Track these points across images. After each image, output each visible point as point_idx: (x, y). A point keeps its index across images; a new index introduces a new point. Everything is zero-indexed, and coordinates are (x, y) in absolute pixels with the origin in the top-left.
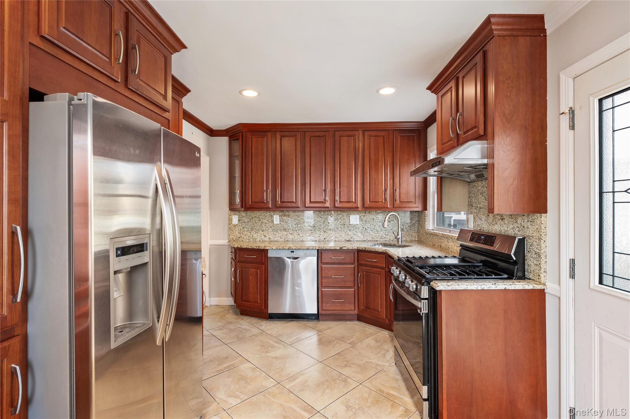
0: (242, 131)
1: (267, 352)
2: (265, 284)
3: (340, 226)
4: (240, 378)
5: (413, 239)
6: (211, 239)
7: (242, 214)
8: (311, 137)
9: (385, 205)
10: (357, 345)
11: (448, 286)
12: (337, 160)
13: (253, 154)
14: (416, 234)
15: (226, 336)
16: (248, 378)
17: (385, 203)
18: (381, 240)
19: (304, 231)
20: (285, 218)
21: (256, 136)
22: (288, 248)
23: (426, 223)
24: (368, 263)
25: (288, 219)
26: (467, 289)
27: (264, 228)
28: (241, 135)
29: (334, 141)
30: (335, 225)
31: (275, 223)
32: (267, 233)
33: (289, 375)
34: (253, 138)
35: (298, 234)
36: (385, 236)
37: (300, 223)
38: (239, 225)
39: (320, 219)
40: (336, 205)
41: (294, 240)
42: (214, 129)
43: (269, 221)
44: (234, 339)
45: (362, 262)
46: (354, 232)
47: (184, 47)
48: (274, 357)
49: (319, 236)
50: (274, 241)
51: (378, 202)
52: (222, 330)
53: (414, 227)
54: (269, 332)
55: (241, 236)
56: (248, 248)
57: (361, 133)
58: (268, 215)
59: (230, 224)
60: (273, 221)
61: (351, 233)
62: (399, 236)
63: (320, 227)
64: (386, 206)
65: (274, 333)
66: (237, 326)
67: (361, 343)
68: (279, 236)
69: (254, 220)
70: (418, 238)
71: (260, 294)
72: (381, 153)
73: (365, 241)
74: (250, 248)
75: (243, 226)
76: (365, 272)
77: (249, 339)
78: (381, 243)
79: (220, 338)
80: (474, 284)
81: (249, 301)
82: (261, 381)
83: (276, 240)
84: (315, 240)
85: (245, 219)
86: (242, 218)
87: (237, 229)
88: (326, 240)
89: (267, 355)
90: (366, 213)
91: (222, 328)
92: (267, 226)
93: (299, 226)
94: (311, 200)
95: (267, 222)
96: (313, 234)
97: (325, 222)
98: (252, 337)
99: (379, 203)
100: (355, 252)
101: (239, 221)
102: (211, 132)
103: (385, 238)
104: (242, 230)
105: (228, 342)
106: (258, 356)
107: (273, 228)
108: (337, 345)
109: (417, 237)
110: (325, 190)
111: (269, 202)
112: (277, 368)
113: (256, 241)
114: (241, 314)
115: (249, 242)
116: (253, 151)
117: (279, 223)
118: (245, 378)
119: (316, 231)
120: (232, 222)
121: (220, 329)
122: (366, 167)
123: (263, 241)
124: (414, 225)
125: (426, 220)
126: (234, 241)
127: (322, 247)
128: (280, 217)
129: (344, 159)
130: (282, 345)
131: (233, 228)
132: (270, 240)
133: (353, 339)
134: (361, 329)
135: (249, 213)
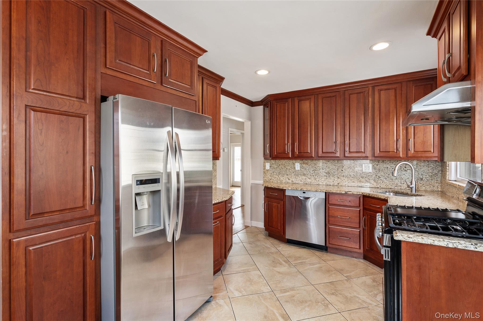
0: (269, 100)
1: (274, 267)
2: (284, 215)
3: (353, 173)
4: (248, 280)
5: (435, 189)
6: (252, 180)
7: (272, 162)
8: (323, 98)
9: (397, 154)
10: (353, 280)
11: (409, 237)
12: (347, 116)
13: (277, 116)
14: (439, 184)
15: (252, 249)
16: (253, 281)
17: (397, 153)
18: (396, 188)
19: (321, 177)
20: (304, 165)
21: (280, 103)
22: (301, 189)
23: (447, 173)
24: (372, 208)
25: (307, 166)
26: (433, 244)
27: (288, 173)
28: (269, 104)
29: (344, 99)
30: (348, 172)
31: (296, 169)
32: (290, 176)
33: (283, 287)
34: (278, 105)
35: (315, 179)
36: (401, 185)
37: (317, 170)
38: (271, 170)
39: (334, 167)
40: (346, 155)
41: (312, 183)
42: (253, 101)
43: (292, 167)
44: (257, 252)
45: (367, 207)
46: (367, 179)
47: (206, 51)
48: (278, 272)
49: (333, 181)
50: (296, 184)
51: (389, 152)
52: (251, 244)
53: (436, 177)
54: (282, 253)
55: (272, 178)
56: (272, 187)
57: (371, 89)
58: (291, 163)
59: (264, 169)
60: (295, 167)
61: (364, 180)
62: (413, 185)
63: (334, 174)
64: (398, 156)
65: (286, 254)
66: (262, 244)
67: (357, 279)
68: (300, 180)
69: (281, 166)
70: (441, 189)
71: (280, 223)
72: (392, 105)
73: (378, 188)
74: (273, 187)
75: (273, 171)
76: (369, 216)
77: (266, 255)
78: (393, 191)
79: (248, 249)
80: (444, 240)
81: (273, 227)
82: (261, 286)
83: (297, 182)
84: (330, 184)
85: (275, 166)
86: (272, 165)
87: (269, 173)
88: (340, 185)
89: (274, 269)
90: (379, 162)
91: (252, 243)
92: (290, 172)
93: (316, 172)
94: (323, 150)
95: (290, 168)
96: (327, 179)
97: (339, 170)
98: (269, 254)
99: (391, 153)
100: (360, 197)
101: (270, 167)
102: (251, 104)
103: (401, 186)
104: (272, 174)
105: (252, 253)
106: (267, 268)
107: (295, 173)
108: (333, 275)
109: (439, 187)
110: (336, 142)
111: (289, 153)
112: (276, 280)
113: (282, 182)
114: (269, 236)
115: (277, 183)
116: (278, 114)
117: (299, 169)
118: (251, 281)
119: (330, 176)
120: (265, 167)
121: (250, 244)
122: (376, 120)
123: (287, 183)
124: (436, 175)
125: (447, 170)
126: (267, 182)
127: (328, 190)
128: (301, 165)
129: (354, 114)
130: (288, 265)
131: (266, 172)
132: (293, 182)
133: (351, 274)
134: (363, 267)
135: (277, 162)
